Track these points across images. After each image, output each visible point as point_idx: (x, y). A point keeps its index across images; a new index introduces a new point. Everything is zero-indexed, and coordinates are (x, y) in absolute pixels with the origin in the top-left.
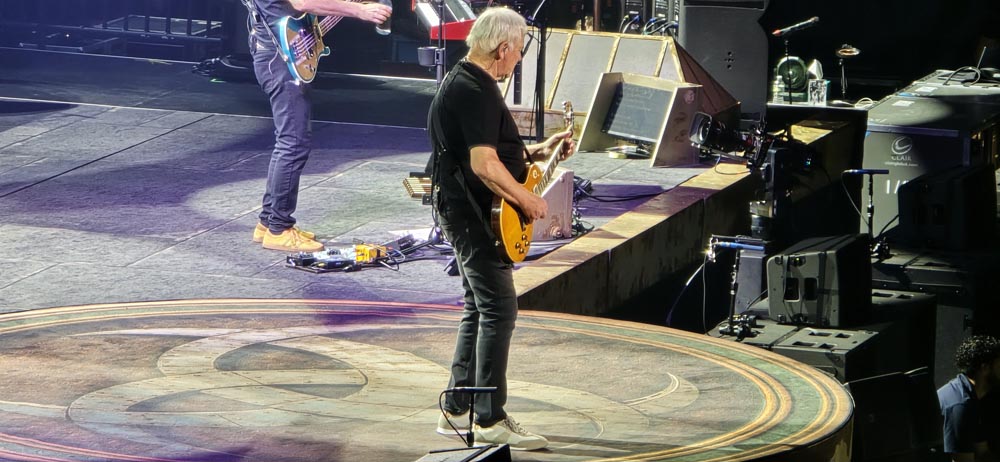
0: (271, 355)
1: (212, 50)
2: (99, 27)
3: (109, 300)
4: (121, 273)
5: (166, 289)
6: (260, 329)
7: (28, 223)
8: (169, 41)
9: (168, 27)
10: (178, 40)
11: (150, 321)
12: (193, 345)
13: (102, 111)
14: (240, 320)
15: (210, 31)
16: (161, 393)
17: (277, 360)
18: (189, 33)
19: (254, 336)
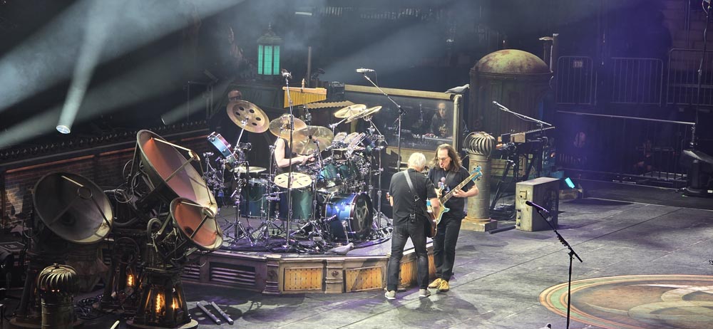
0: (703, 296)
1: (682, 185)
2: (642, 176)
3: (644, 273)
4: (648, 264)
5: (665, 270)
6: (699, 286)
7: (615, 245)
8: (667, 181)
9: (667, 176)
10: (671, 181)
11: (659, 282)
12: (674, 291)
13: (642, 206)
14: (692, 283)
15: (683, 178)
16: (662, 308)
17: (705, 297)
18: (675, 178)
19: (697, 289)
